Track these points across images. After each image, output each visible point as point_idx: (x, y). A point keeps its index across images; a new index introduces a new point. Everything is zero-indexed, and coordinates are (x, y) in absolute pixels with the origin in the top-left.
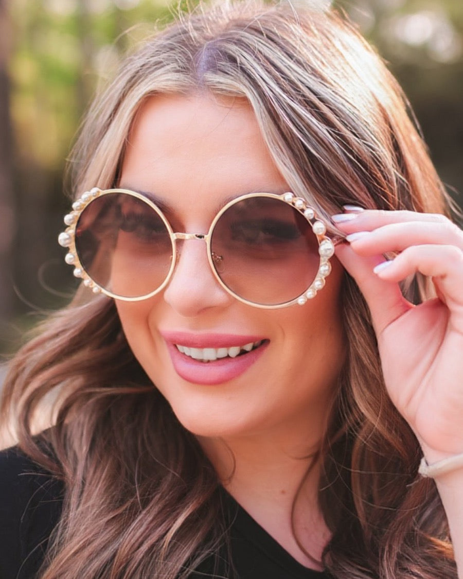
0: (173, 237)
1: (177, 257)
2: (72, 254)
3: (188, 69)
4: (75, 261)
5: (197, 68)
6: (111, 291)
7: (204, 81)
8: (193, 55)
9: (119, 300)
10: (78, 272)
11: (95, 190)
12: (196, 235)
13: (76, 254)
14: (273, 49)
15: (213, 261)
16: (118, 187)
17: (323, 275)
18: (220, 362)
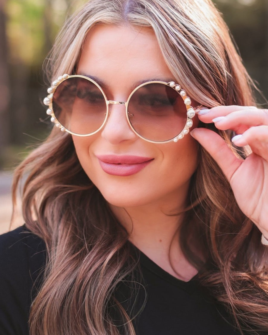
0: (107, 102)
1: (109, 113)
2: (51, 110)
3: (119, 11)
4: (52, 113)
5: (124, 11)
6: (71, 131)
7: (128, 18)
8: (122, 4)
9: (74, 135)
10: (53, 119)
11: (65, 75)
12: (120, 102)
13: (52, 110)
14: (165, 3)
15: (128, 117)
17: (188, 126)
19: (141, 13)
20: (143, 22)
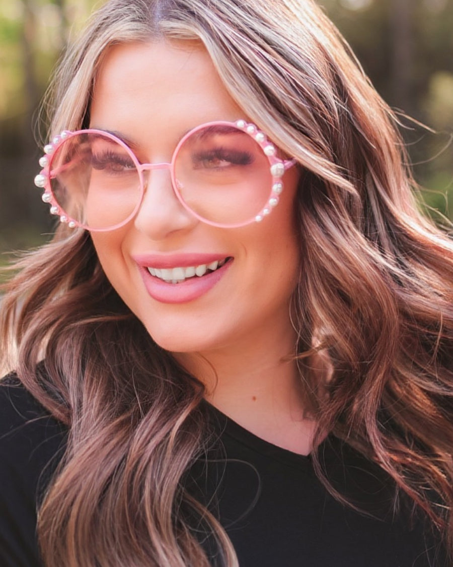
3: (145, 18)
5: (153, 18)
8: (148, 5)
16: (88, 128)
18: (189, 281)
19: (181, 18)
20: (185, 33)
